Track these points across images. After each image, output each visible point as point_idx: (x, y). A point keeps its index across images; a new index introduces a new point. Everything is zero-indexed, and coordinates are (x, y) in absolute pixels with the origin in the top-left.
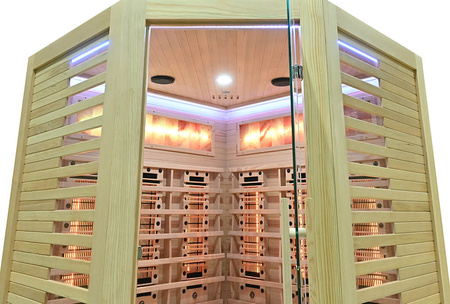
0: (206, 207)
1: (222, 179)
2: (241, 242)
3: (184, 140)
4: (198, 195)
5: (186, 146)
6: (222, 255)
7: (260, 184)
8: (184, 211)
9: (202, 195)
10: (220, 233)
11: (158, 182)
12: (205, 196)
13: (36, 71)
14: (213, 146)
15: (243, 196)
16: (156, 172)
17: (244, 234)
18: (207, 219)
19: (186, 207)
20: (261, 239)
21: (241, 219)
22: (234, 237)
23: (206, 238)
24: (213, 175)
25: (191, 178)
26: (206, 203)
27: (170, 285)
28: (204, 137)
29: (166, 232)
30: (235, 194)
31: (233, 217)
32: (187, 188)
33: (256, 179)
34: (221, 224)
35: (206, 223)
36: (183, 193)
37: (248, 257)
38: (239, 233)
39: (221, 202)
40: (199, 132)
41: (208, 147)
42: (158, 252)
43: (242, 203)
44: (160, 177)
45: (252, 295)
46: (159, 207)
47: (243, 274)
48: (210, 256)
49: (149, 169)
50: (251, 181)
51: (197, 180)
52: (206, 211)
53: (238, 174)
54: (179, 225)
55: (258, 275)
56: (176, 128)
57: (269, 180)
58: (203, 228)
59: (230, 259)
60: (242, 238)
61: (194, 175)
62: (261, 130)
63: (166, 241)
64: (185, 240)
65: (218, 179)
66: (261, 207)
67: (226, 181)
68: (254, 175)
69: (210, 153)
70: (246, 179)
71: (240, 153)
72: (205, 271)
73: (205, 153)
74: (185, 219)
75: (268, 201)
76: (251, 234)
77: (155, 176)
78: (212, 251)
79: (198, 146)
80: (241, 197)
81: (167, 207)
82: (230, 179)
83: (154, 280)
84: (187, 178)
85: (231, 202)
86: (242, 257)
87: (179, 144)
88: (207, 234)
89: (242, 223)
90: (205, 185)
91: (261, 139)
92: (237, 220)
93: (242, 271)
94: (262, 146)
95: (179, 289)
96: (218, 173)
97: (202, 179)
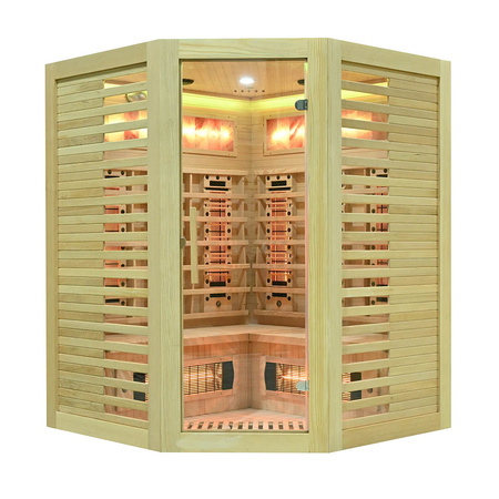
0: (229, 214)
1: (246, 182)
2: (267, 252)
3: (203, 139)
4: (220, 201)
5: (204, 147)
6: (247, 266)
7: (289, 189)
8: (205, 219)
9: (224, 201)
10: (245, 242)
12: (227, 203)
13: (57, 81)
14: (235, 144)
15: (270, 203)
17: (271, 243)
18: (230, 227)
19: (207, 214)
20: (289, 247)
21: (268, 227)
22: (260, 246)
23: (229, 247)
24: (236, 179)
25: (212, 183)
26: (228, 210)
28: (225, 134)
30: (261, 200)
31: (259, 225)
32: (207, 194)
33: (284, 183)
34: (246, 233)
35: (229, 231)
36: (203, 199)
37: (275, 266)
38: (265, 243)
39: (246, 208)
40: (219, 129)
41: (230, 147)
43: (269, 210)
45: (279, 304)
47: (270, 284)
48: (234, 266)
50: (279, 185)
51: (218, 185)
52: (228, 219)
53: (265, 178)
55: (285, 284)
56: (193, 126)
57: (298, 184)
58: (226, 237)
59: (255, 269)
60: (268, 247)
61: (215, 179)
62: (291, 127)
64: (207, 248)
65: (242, 184)
66: (289, 213)
67: (251, 185)
68: (282, 179)
69: (231, 154)
70: (274, 183)
71: (267, 153)
72: (229, 281)
73: (226, 153)
74: (206, 227)
75: (297, 208)
76: (279, 242)
78: (236, 261)
79: (218, 145)
80: (267, 203)
82: (256, 183)
84: (207, 183)
85: (257, 209)
86: (268, 267)
87: (197, 145)
88: (230, 243)
89: (268, 231)
90: (227, 190)
91: (292, 137)
92: (263, 228)
93: (269, 281)
94: (292, 145)
95: (202, 296)
96: (241, 176)
97: (223, 184)
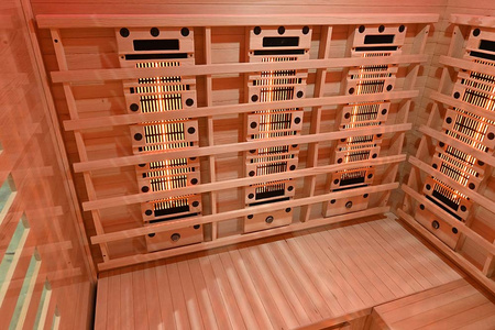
0: (389, 88)
2: (438, 149)
4: (378, 68)
8: (346, 98)
9: (385, 67)
10: (406, 126)
11: (301, 52)
12: (389, 70)
16: (298, 33)
17: (449, 140)
18: (387, 106)
19: (352, 91)
21: (450, 113)
22: (429, 139)
23: (379, 136)
24: (415, 29)
25: (369, 39)
26: (389, 80)
27: (312, 199)
29: (312, 131)
30: (451, 69)
32: (361, 58)
34: (411, 109)
35: (384, 112)
36: (349, 68)
38: (438, 136)
39: (420, 73)
42: (296, 158)
43: (459, 88)
44: (305, 41)
45: (436, 224)
46: (300, 94)
47: (430, 193)
48: (380, 160)
49: (281, 29)
51: (380, 41)
52: (386, 95)
53: (468, 30)
54: (336, 116)
55: (453, 206)
58: (378, 120)
59: (412, 165)
60: (442, 145)
61: (375, 32)
63: (311, 145)
64: (343, 140)
67: (439, 36)
70: (485, 44)
72: (370, 176)
74: (346, 110)
77: (295, 41)
80: (461, 75)
81: (316, 95)
82: (449, 34)
83: (287, 193)
84: (359, 40)
86: (433, 172)
88: (382, 129)
89: (449, 121)
90: (394, 48)
92: (442, 112)
93: (428, 187)
96: (424, 25)
97: (390, 38)
